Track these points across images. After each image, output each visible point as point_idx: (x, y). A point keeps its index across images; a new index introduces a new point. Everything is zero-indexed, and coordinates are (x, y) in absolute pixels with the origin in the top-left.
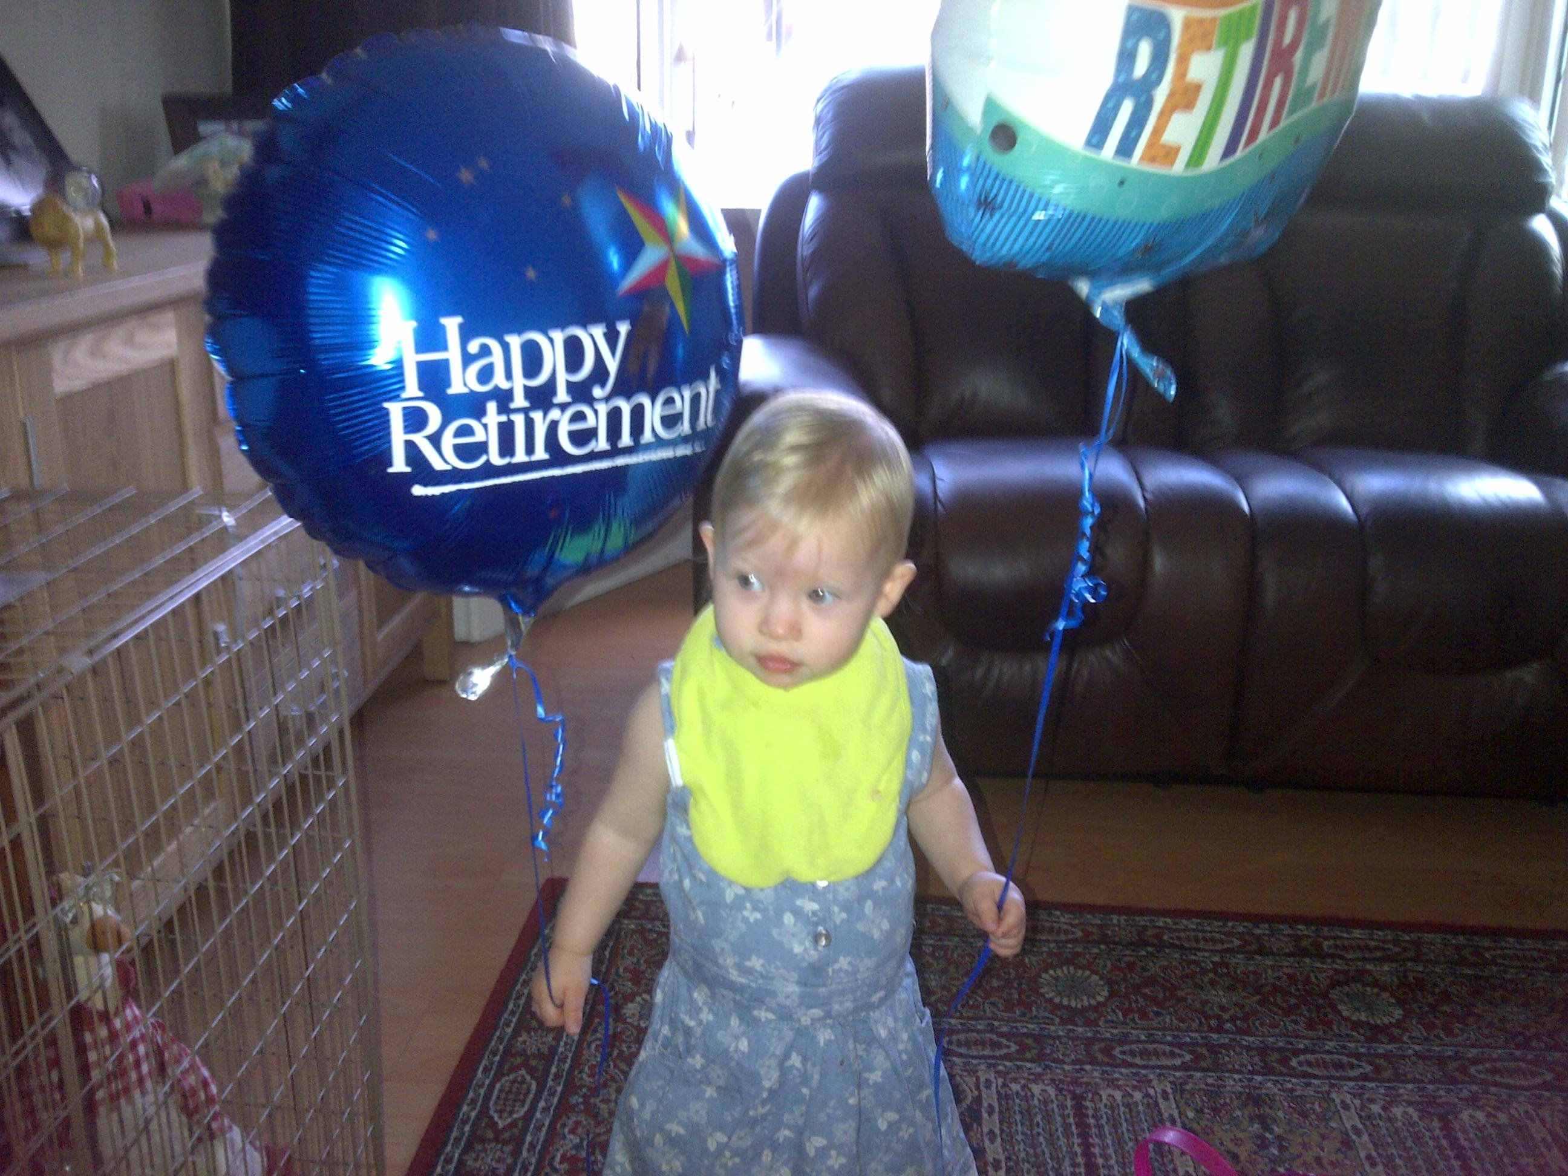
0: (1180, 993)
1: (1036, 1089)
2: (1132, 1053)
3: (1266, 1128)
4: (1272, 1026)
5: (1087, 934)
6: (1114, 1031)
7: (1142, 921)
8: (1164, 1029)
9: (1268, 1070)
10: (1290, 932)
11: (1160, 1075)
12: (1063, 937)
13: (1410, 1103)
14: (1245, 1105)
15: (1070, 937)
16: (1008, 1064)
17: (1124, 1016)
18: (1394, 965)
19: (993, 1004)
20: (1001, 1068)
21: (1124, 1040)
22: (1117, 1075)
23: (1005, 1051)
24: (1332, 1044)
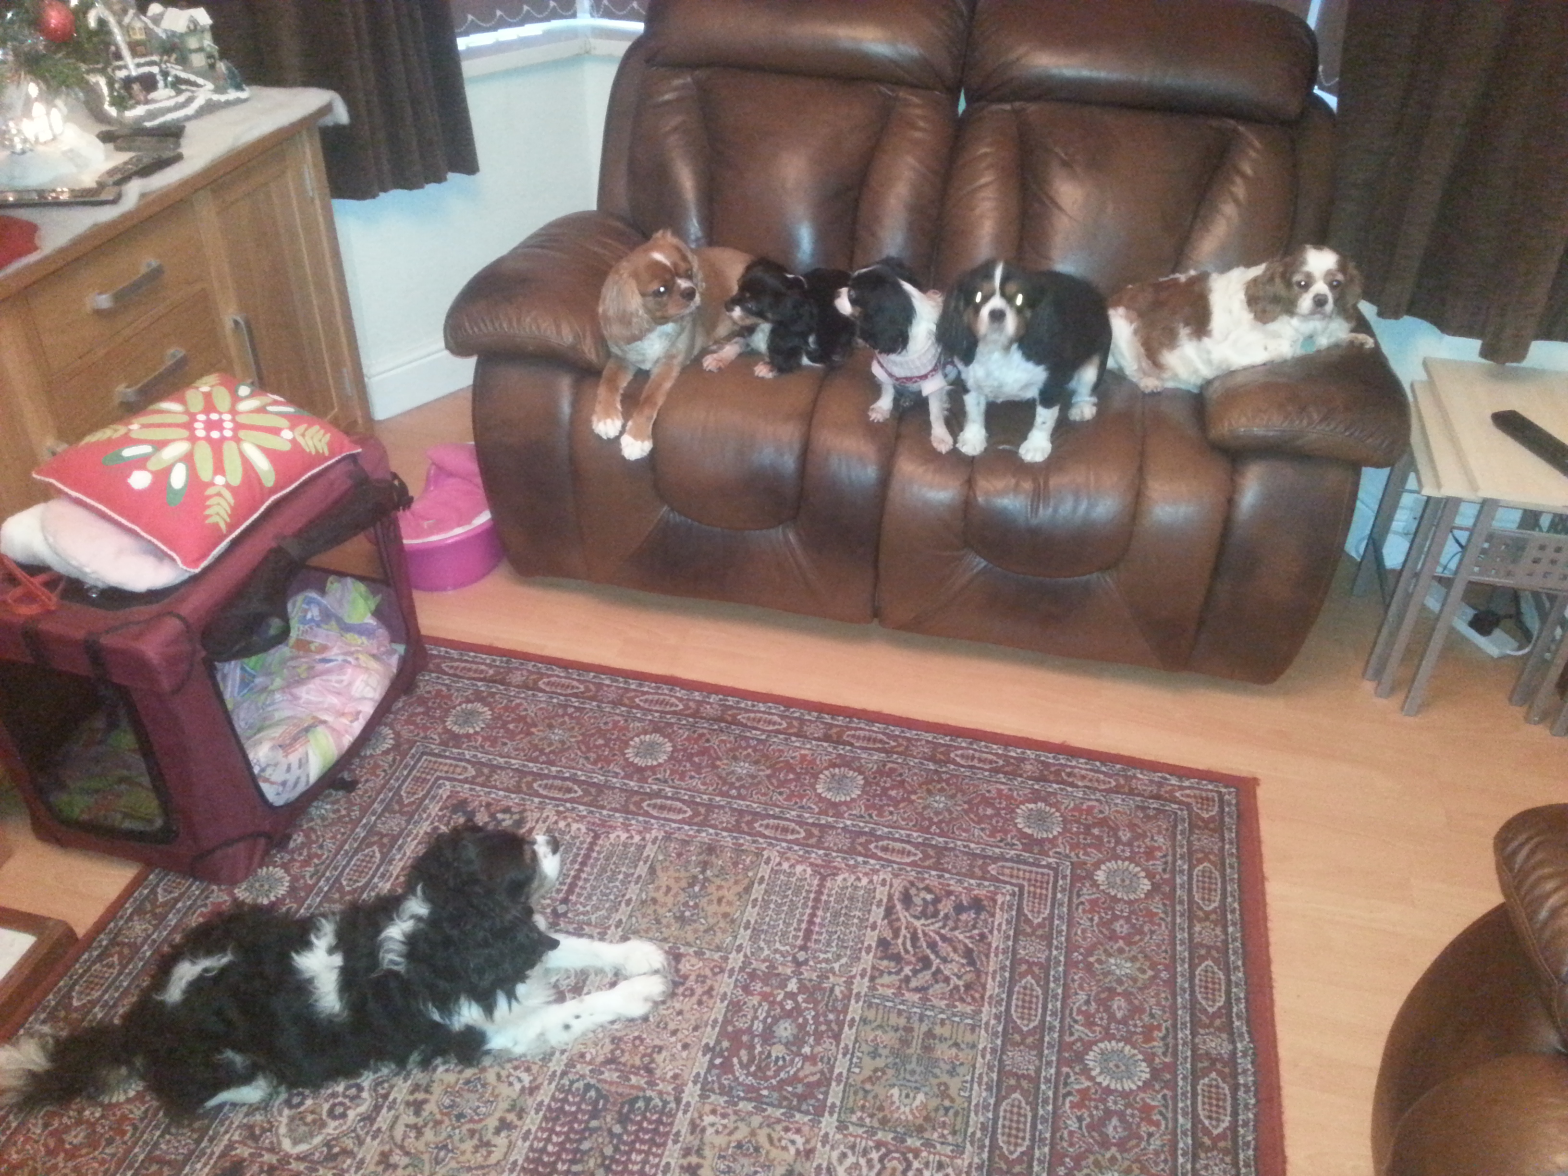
0: (718, 763)
1: (575, 826)
2: (654, 806)
3: (703, 872)
4: (764, 795)
5: (687, 707)
6: (655, 787)
7: (731, 701)
8: (689, 790)
9: (736, 828)
10: (829, 721)
11: (663, 825)
12: (668, 709)
13: (811, 864)
14: (700, 854)
15: (673, 709)
16: (568, 805)
17: (671, 775)
18: (883, 755)
19: (587, 758)
20: (561, 808)
21: (658, 794)
22: (633, 822)
23: (572, 795)
24: (794, 813)
